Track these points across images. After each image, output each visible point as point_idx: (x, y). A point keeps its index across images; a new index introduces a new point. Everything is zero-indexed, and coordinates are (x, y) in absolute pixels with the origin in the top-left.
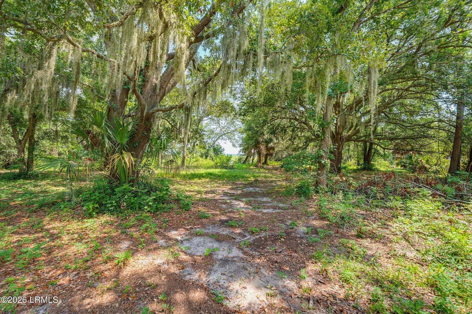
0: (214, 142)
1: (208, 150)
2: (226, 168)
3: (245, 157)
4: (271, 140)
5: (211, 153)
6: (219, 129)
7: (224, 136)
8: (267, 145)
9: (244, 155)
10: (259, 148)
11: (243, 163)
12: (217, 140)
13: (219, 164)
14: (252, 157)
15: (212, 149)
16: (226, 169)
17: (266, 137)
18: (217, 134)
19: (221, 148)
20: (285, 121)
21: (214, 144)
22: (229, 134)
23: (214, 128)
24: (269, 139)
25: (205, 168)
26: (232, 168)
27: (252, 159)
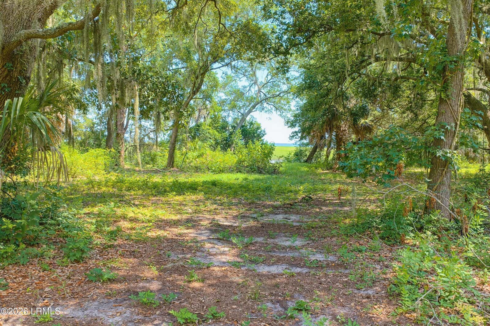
0: (244, 116)
1: (231, 134)
2: (260, 171)
3: (310, 147)
4: (363, 112)
5: (238, 140)
6: (254, 89)
7: (265, 105)
8: (355, 121)
9: (307, 144)
10: (338, 127)
11: (306, 161)
12: (250, 111)
13: (246, 164)
14: (326, 149)
15: (238, 131)
16: (260, 173)
17: (352, 103)
18: (252, 99)
19: (258, 128)
20: (392, 67)
21: (243, 119)
22: (277, 99)
23: (245, 87)
24: (360, 108)
25: (214, 171)
26: (274, 171)
27: (325, 153)
